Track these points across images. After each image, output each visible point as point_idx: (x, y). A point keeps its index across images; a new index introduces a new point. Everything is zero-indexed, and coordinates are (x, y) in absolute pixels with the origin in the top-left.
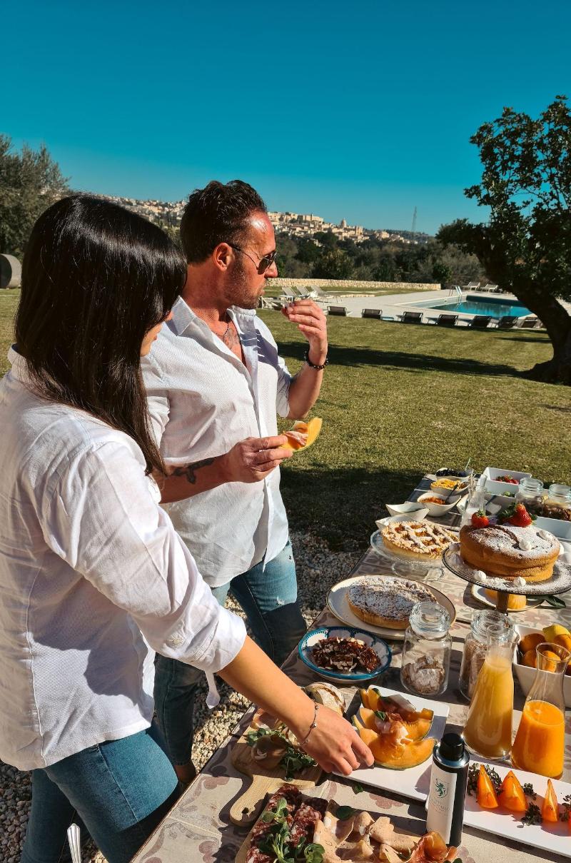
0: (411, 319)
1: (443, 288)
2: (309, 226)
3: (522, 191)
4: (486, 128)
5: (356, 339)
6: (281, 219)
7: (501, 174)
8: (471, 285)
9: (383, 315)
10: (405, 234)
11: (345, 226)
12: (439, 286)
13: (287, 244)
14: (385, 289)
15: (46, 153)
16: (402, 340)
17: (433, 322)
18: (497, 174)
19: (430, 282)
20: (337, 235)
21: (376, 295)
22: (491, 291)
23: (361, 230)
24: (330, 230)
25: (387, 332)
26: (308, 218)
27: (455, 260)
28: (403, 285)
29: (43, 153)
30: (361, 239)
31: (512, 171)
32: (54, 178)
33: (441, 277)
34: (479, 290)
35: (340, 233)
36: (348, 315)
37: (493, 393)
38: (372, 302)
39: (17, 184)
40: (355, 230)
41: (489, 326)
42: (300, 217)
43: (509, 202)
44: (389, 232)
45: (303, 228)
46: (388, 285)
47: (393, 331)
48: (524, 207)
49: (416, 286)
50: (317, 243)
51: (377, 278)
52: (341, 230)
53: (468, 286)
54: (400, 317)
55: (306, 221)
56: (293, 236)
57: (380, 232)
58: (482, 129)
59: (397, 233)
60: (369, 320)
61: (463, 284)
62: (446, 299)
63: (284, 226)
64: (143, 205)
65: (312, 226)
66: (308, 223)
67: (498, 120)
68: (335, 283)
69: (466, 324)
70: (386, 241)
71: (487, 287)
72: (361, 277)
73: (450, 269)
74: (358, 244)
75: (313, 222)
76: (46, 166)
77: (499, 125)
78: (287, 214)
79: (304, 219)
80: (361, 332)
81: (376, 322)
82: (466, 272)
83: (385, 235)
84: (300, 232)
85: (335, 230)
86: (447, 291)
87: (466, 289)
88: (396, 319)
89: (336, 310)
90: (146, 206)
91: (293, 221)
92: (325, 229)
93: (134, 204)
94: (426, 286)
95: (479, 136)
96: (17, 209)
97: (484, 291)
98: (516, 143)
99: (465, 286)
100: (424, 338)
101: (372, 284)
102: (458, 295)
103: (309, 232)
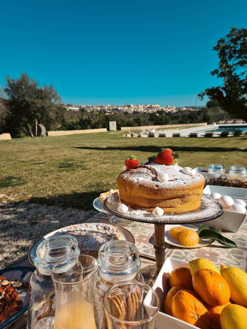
0: (193, 136)
1: (208, 124)
2: (154, 109)
3: (240, 67)
4: (222, 41)
5: (168, 143)
6: (144, 107)
7: (228, 61)
8: (221, 122)
9: (181, 135)
10: (193, 108)
11: (168, 107)
12: (206, 124)
13: (146, 116)
14: (183, 127)
15: (52, 87)
16: (187, 143)
17: (203, 136)
18: (226, 61)
19: (202, 122)
20: (165, 111)
21: (179, 129)
22: (230, 123)
23: (174, 108)
24: (162, 109)
25: (182, 140)
26: (154, 106)
27: (213, 113)
28: (191, 125)
29: (51, 87)
30: (175, 111)
31: (234, 58)
32: (56, 96)
33: (207, 120)
34: (225, 123)
35: (167, 110)
36: (166, 137)
37: (227, 157)
38: (176, 131)
39: (42, 98)
40: (172, 108)
41: (229, 136)
42: (151, 106)
43: (233, 74)
44: (186, 107)
45: (152, 110)
46: (184, 125)
47: (184, 140)
48: (242, 75)
49: (196, 124)
50: (157, 115)
51: (180, 123)
52: (167, 109)
53: (219, 122)
54: (188, 136)
55: (153, 107)
56: (149, 113)
57: (182, 108)
58: (219, 41)
59: (189, 107)
60: (175, 137)
61: (217, 121)
62: (209, 128)
63: (145, 110)
64: (94, 107)
65: (155, 108)
66: (154, 108)
67: (228, 35)
68: (163, 126)
69: (218, 136)
70: (185, 111)
71: (228, 122)
72: (173, 124)
73: (211, 116)
74: (174, 113)
75: (156, 107)
76: (52, 91)
77: (228, 38)
78: (146, 105)
79: (152, 106)
80: (171, 141)
81: (178, 138)
82: (218, 117)
83: (184, 109)
84: (151, 111)
85: (164, 109)
86: (210, 125)
87: (219, 124)
88: (187, 136)
89: (161, 135)
90: (95, 108)
91: (148, 108)
92: (161, 109)
93: (91, 107)
94: (200, 124)
95: (218, 45)
96: (43, 108)
97: (227, 123)
98: (237, 44)
99: (218, 123)
100: (198, 141)
101: (178, 125)
102: (215, 126)
103: (154, 111)
